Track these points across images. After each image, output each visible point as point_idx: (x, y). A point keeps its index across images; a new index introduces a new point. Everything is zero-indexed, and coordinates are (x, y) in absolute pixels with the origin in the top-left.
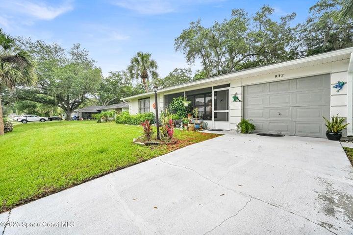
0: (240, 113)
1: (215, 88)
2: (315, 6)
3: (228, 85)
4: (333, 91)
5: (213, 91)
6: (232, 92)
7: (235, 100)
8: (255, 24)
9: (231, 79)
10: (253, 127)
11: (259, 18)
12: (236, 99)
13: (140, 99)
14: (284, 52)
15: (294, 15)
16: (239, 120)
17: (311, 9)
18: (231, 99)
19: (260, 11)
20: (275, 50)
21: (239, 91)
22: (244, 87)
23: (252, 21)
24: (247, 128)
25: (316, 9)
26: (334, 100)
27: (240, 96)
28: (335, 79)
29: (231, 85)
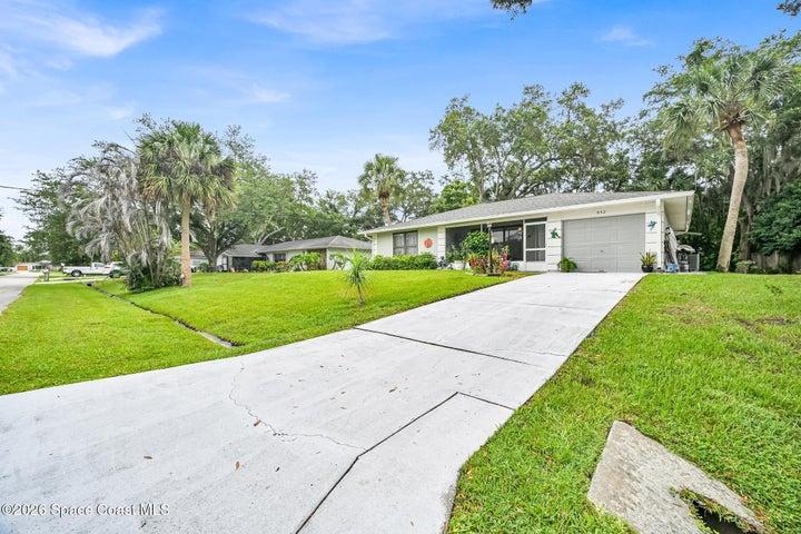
0: (559, 251)
1: (527, 221)
2: (651, 93)
3: (545, 219)
4: (648, 229)
5: (525, 225)
6: (550, 227)
7: (553, 237)
8: (560, 110)
9: (548, 213)
10: (575, 266)
11: (567, 100)
12: (554, 235)
13: (395, 234)
14: (606, 156)
15: (620, 102)
16: (559, 259)
17: (645, 96)
18: (548, 235)
19: (569, 91)
20: (592, 152)
21: (558, 226)
22: (563, 222)
23: (555, 104)
24: (568, 266)
25: (652, 98)
26: (649, 237)
27: (559, 233)
28: (649, 219)
29: (549, 220)
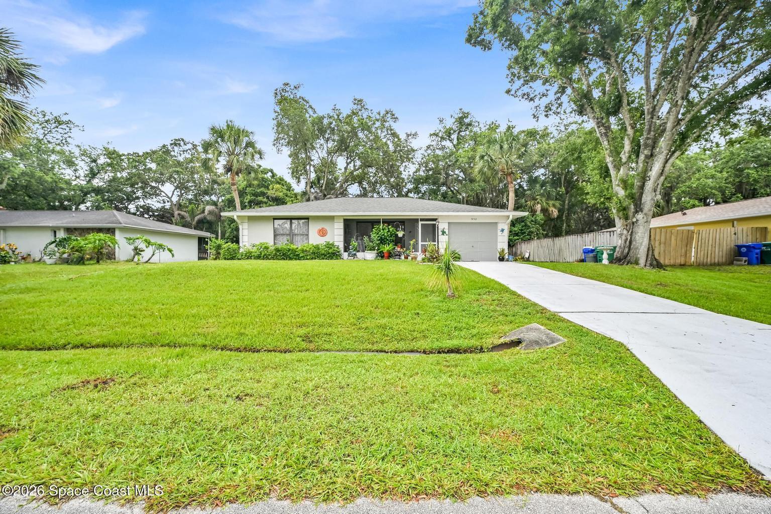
1: (422, 220)
3: (436, 220)
4: (499, 233)
5: (420, 223)
6: (439, 226)
7: (443, 234)
9: (438, 215)
12: (444, 232)
13: (277, 219)
18: (439, 232)
21: (446, 226)
22: (449, 223)
26: (500, 239)
27: (447, 231)
28: (500, 227)
29: (439, 220)
